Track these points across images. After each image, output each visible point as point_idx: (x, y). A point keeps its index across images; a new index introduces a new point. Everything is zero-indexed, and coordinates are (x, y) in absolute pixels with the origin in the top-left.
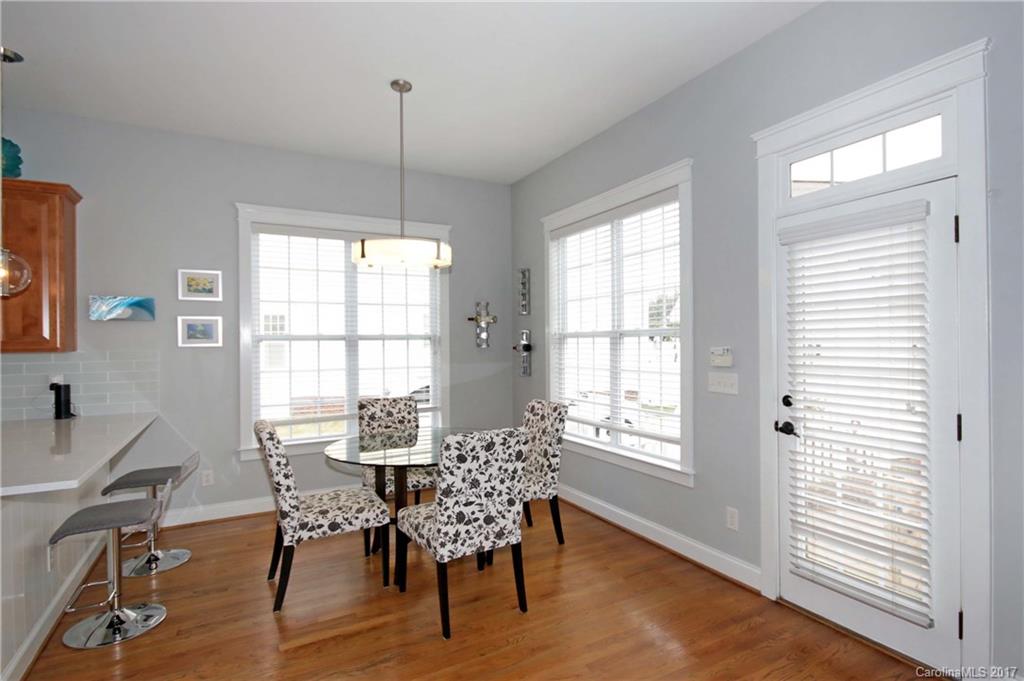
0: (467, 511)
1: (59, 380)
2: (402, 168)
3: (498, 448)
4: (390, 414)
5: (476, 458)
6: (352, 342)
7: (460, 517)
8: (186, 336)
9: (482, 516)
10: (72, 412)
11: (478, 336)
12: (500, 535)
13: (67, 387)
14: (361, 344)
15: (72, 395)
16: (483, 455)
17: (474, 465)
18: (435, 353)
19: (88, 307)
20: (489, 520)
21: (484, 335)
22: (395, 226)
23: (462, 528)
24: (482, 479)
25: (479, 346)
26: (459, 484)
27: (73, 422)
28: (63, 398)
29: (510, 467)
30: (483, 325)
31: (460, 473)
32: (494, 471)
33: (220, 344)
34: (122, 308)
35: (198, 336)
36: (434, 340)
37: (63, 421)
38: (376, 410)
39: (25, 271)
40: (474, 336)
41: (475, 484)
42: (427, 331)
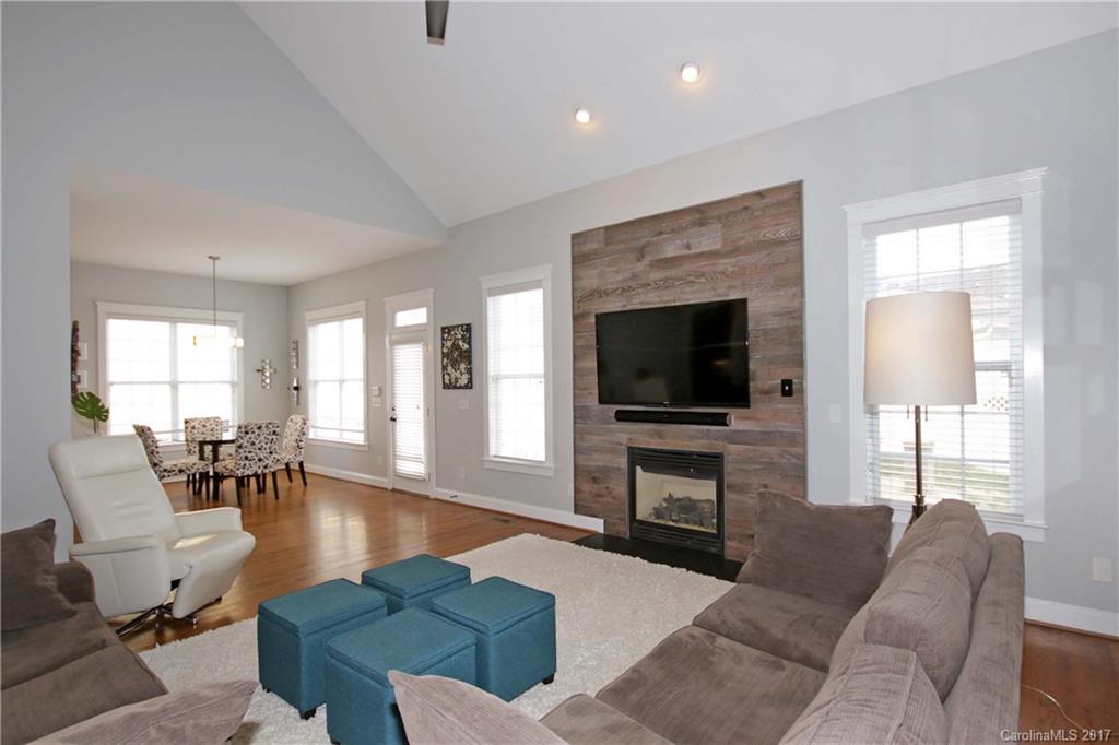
0: (249, 455)
2: (214, 279)
3: (264, 429)
4: (204, 426)
5: (253, 433)
6: (174, 386)
7: (246, 458)
9: (257, 459)
11: (264, 381)
12: (266, 467)
14: (180, 386)
16: (257, 432)
17: (253, 436)
18: (233, 392)
20: (260, 460)
21: (268, 381)
22: (210, 314)
23: (247, 462)
24: (257, 442)
25: (264, 387)
26: (245, 444)
29: (270, 438)
30: (267, 374)
31: (246, 439)
32: (262, 438)
36: (233, 384)
38: (196, 424)
40: (260, 381)
41: (253, 444)
42: (228, 379)
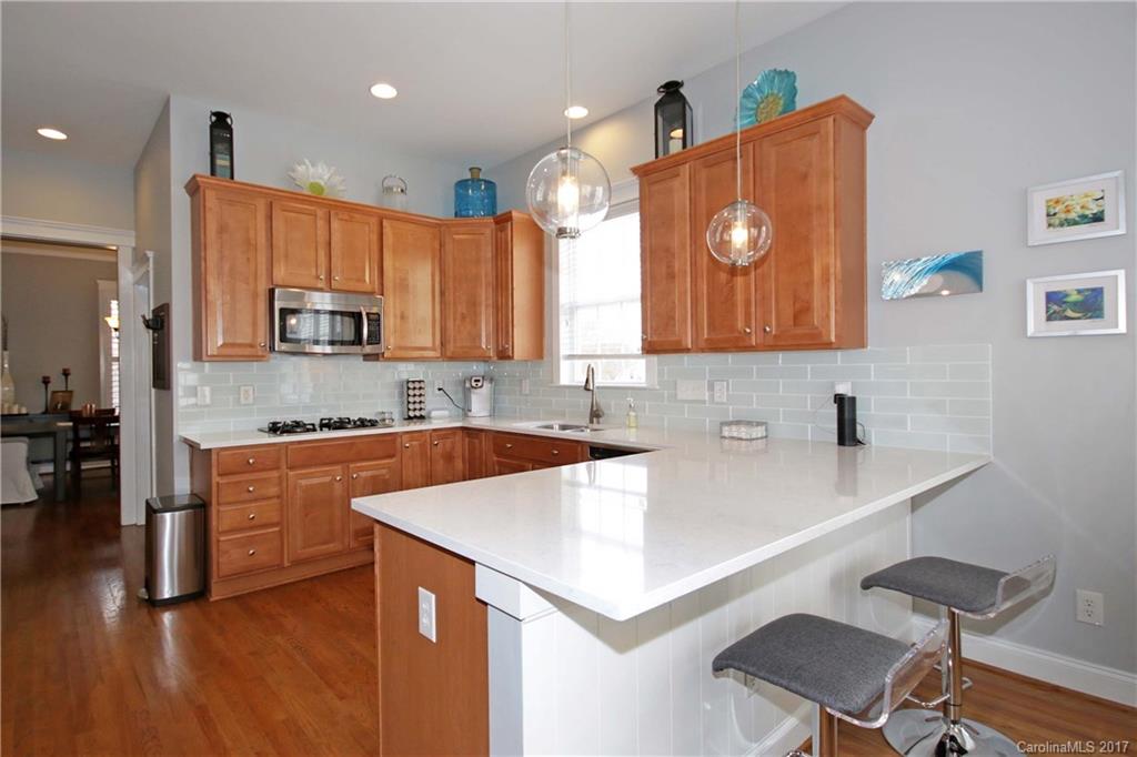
1: (844, 389)
8: (1043, 315)
10: (859, 435)
13: (853, 399)
15: (859, 413)
19: (881, 279)
27: (860, 452)
28: (847, 415)
33: (1122, 328)
34: (929, 276)
35: (1069, 313)
37: (848, 449)
39: (764, 229)
